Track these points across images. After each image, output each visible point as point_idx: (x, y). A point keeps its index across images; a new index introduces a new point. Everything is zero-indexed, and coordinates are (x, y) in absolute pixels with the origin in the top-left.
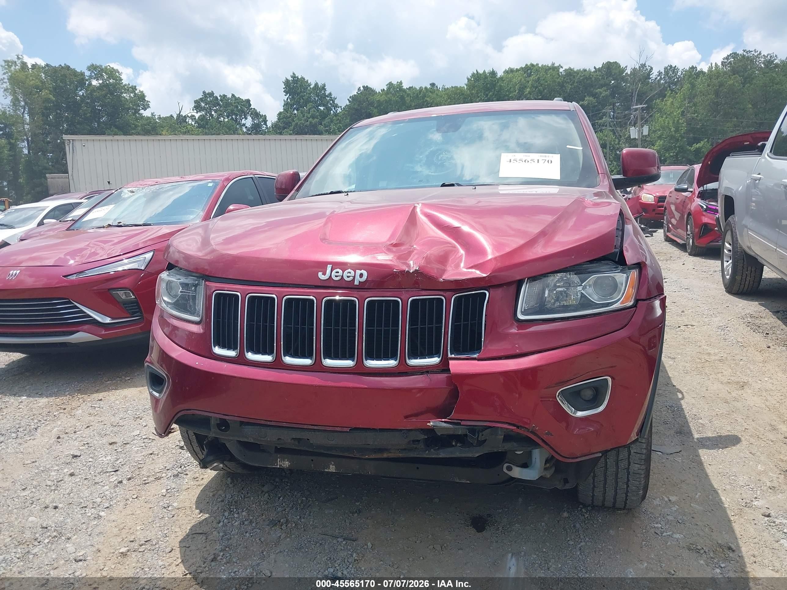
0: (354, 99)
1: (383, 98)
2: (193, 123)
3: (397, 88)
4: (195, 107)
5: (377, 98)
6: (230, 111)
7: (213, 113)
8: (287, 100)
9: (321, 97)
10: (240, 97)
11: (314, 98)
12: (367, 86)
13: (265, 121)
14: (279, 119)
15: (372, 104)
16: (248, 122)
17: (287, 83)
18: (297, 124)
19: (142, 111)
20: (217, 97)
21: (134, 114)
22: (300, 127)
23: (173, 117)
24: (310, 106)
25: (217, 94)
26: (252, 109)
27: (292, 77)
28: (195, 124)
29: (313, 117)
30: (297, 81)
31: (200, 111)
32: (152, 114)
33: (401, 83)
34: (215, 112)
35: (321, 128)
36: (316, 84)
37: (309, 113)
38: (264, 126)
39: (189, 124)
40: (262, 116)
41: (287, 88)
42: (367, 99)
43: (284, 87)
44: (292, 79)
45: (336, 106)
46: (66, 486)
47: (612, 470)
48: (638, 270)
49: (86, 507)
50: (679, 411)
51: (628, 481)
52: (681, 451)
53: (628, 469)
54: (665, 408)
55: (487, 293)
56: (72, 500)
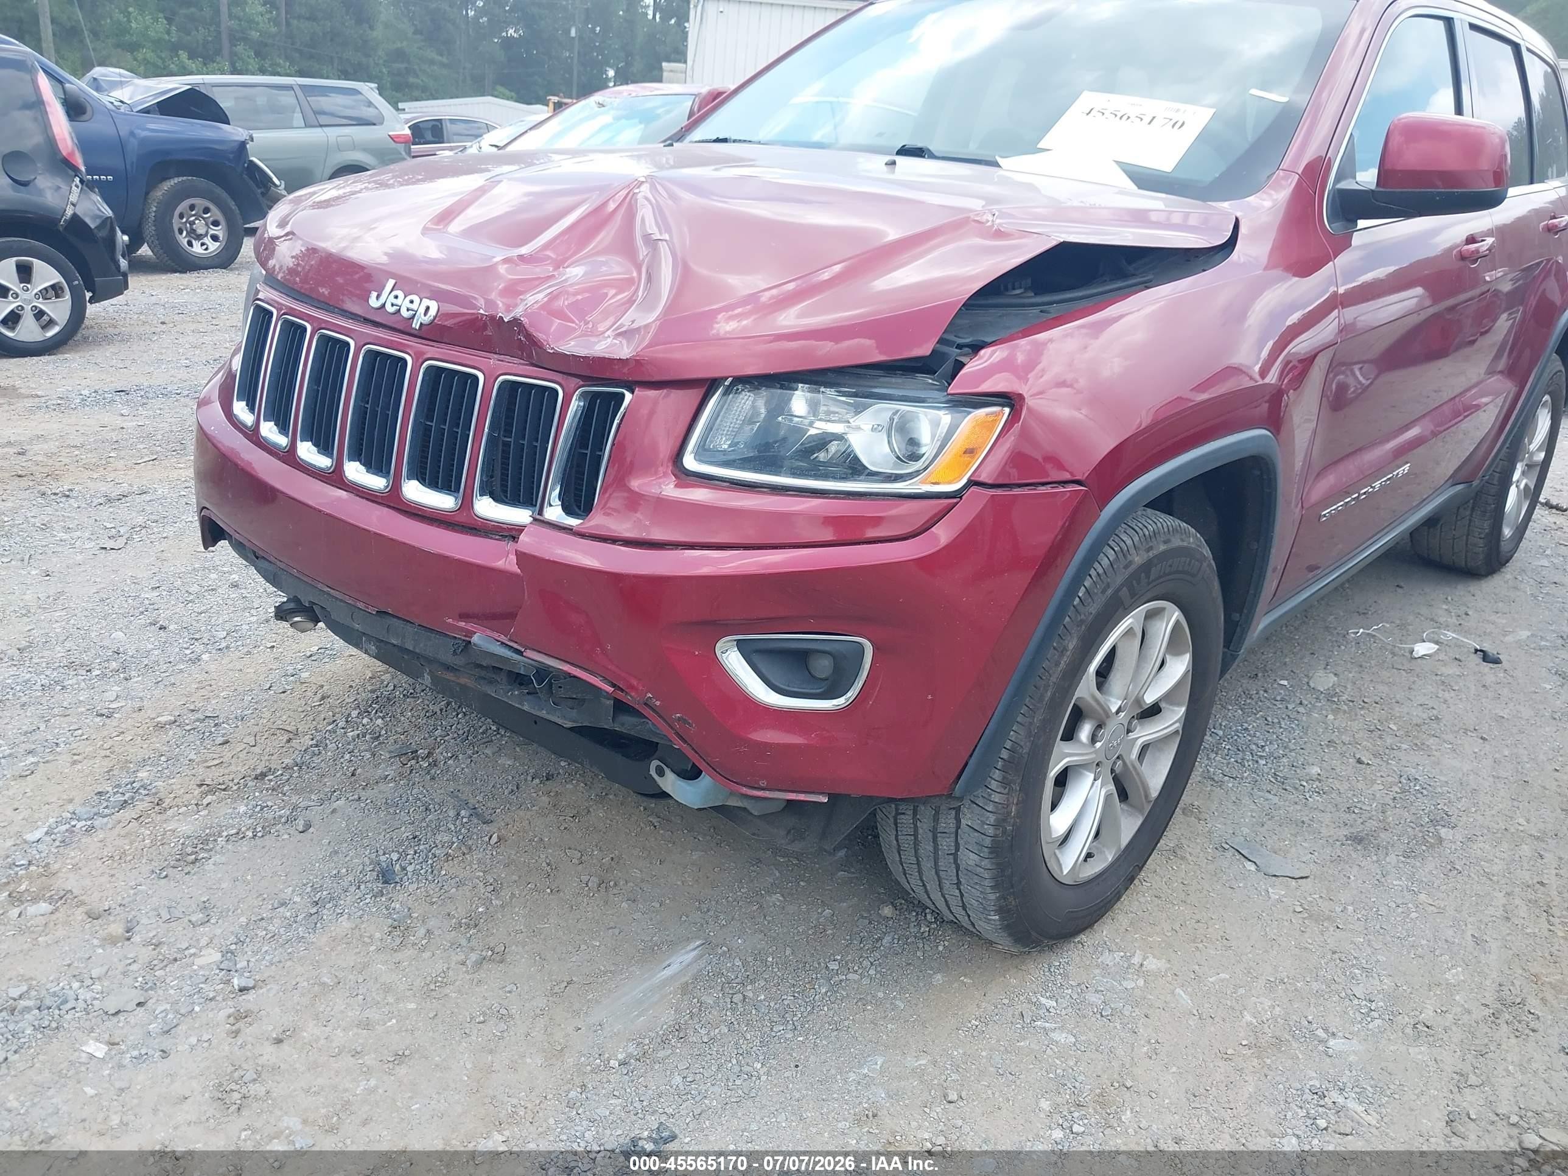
46: (211, 599)
47: (926, 848)
48: (1007, 410)
49: (196, 639)
50: (1419, 795)
51: (958, 884)
52: (1306, 877)
53: (955, 855)
54: (1390, 779)
55: (628, 396)
56: (194, 623)
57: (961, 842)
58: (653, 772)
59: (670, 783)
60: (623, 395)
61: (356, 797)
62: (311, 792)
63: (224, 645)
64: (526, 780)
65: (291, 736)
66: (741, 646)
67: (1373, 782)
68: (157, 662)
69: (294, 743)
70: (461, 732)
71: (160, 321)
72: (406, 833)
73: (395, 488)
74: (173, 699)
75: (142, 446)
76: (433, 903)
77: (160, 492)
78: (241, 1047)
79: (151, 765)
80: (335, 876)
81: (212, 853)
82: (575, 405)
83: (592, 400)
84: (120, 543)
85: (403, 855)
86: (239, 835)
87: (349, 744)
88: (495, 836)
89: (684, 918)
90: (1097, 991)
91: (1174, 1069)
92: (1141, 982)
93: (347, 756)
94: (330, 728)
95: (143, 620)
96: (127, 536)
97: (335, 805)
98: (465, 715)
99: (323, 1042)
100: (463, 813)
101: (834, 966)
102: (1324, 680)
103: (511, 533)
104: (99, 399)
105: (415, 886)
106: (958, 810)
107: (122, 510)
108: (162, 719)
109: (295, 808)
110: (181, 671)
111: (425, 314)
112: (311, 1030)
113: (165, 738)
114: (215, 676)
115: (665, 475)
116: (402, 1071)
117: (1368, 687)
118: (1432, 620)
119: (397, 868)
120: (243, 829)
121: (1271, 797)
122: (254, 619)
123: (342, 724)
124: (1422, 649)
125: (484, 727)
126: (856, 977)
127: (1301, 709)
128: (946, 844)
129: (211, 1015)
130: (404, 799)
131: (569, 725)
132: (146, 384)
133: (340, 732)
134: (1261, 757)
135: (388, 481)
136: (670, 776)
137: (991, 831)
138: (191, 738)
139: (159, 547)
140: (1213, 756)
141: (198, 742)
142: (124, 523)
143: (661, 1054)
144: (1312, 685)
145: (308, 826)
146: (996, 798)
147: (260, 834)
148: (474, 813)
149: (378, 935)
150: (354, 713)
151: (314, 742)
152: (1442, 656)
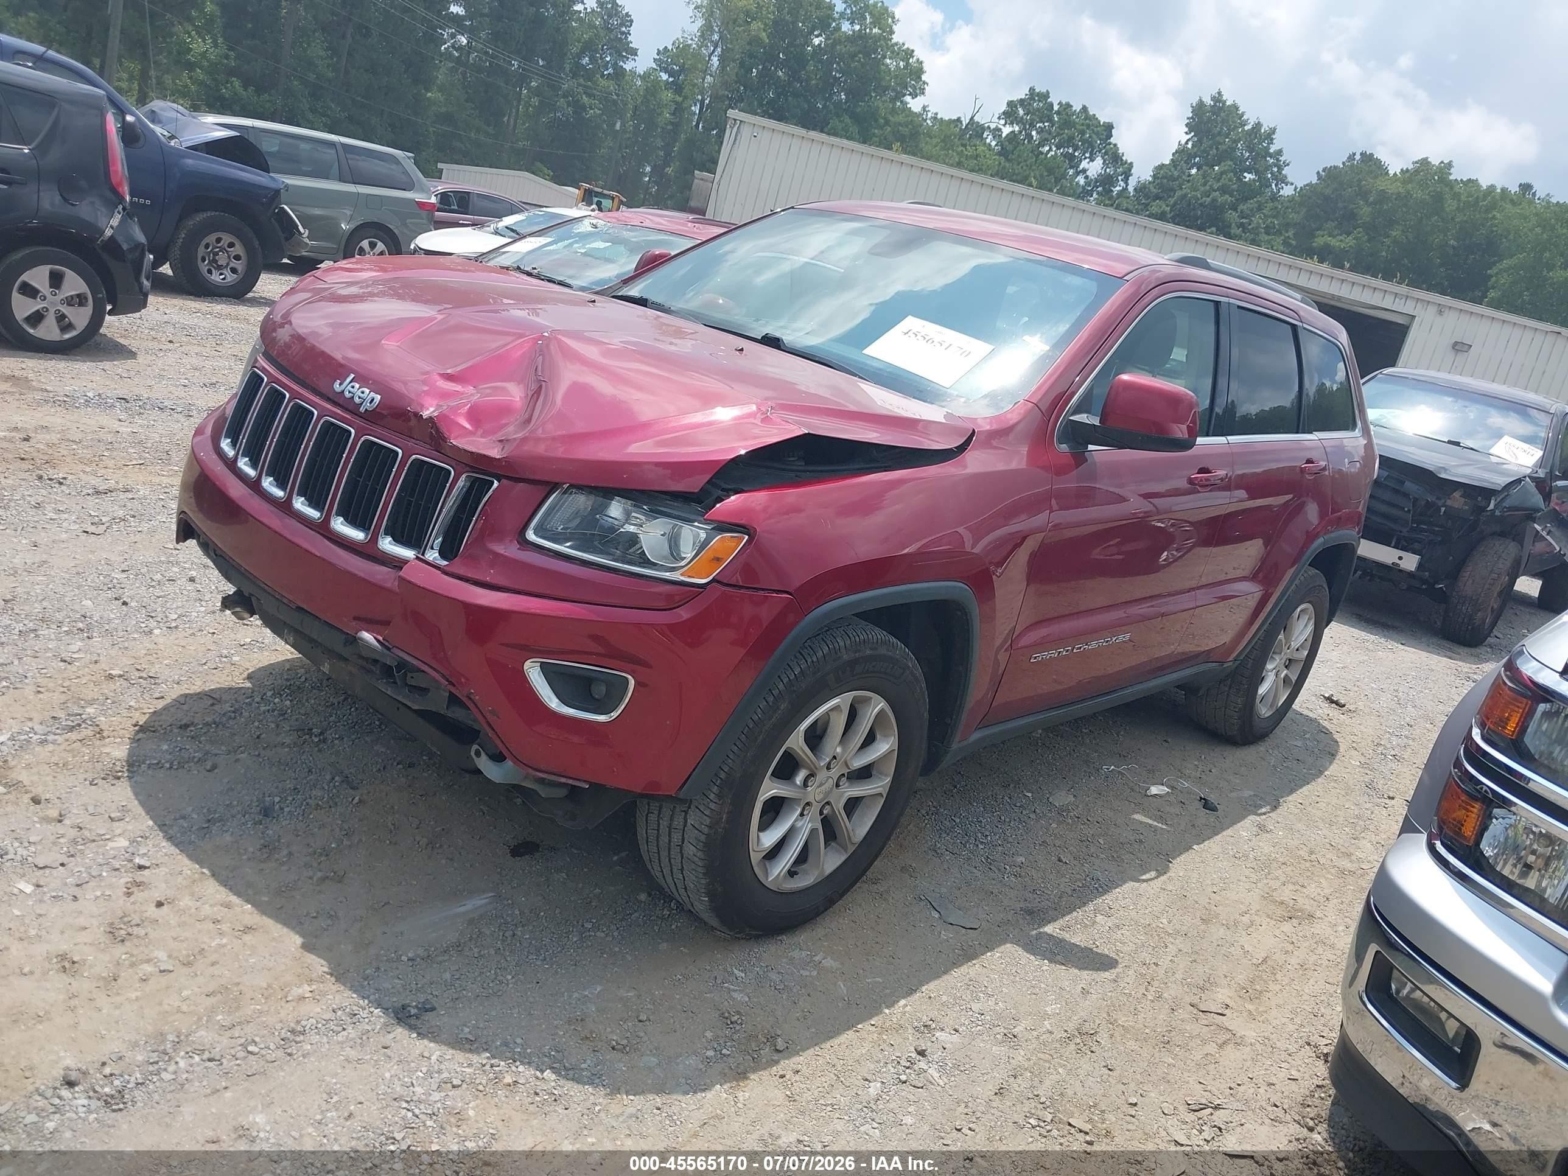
0: (1330, 175)
1: (1392, 189)
2: (994, 143)
3: (1435, 174)
4: (1004, 113)
5: (1381, 184)
6: (1066, 138)
7: (1034, 133)
8: (1187, 143)
9: (1258, 154)
10: (1097, 116)
11: (1242, 153)
12: (1372, 155)
13: (1127, 175)
14: (1154, 176)
15: (1364, 194)
16: (1094, 167)
17: (1199, 109)
18: (1185, 195)
19: (908, 98)
20: (1052, 105)
21: (893, 100)
22: (1189, 205)
23: (961, 122)
24: (1226, 168)
25: (1055, 100)
26: (1110, 144)
27: (1213, 98)
28: (996, 145)
29: (1224, 190)
30: (1221, 109)
31: (1012, 123)
32: (924, 108)
33: (1450, 165)
34: (1038, 133)
35: (1232, 216)
36: (1258, 125)
37: (1219, 181)
38: (1122, 183)
39: (985, 143)
40: (1126, 162)
41: (1194, 120)
42: (1360, 181)
43: (1191, 115)
44: (1212, 103)
45: (1282, 180)
46: (169, 588)
47: (664, 839)
48: (747, 537)
49: (152, 617)
50: (1095, 891)
51: (682, 869)
52: (976, 929)
53: (681, 847)
54: (1078, 876)
55: (496, 484)
56: (152, 604)
57: (685, 836)
58: (473, 754)
59: (484, 764)
60: (493, 483)
61: (257, 753)
62: (222, 744)
63: (174, 624)
64: (392, 764)
65: (215, 702)
66: (544, 667)
67: (1063, 876)
68: (116, 630)
69: (216, 707)
70: (350, 721)
71: (169, 339)
72: (289, 785)
73: (327, 521)
74: (124, 659)
75: (133, 451)
76: (298, 836)
77: (141, 493)
78: (133, 903)
79: (98, 704)
80: (228, 805)
81: (135, 774)
82: (461, 483)
83: (474, 482)
84: (102, 528)
85: (283, 799)
86: (159, 765)
87: (260, 715)
88: (357, 798)
89: (486, 877)
90: (779, 973)
91: (814, 1030)
92: (815, 973)
93: (256, 724)
94: (247, 701)
95: (110, 594)
96: (108, 524)
97: (239, 756)
98: (357, 709)
99: (193, 910)
100: (337, 778)
101: (588, 925)
102: (1062, 798)
103: (398, 563)
104: (102, 403)
105: (288, 822)
106: (686, 812)
107: (106, 502)
108: (113, 672)
109: (207, 753)
110: (135, 639)
111: (371, 403)
112: (186, 902)
113: (113, 687)
114: (162, 647)
115: (511, 541)
116: (247, 938)
117: (1097, 810)
118: (1179, 771)
119: (277, 807)
120: (163, 761)
121: (975, 871)
122: (203, 609)
123: (257, 699)
124: (1154, 790)
125: (369, 721)
126: (603, 935)
127: (1033, 816)
128: (676, 837)
129: (114, 880)
130: (294, 761)
131: (416, 707)
132: (146, 396)
133: (255, 705)
134: (982, 843)
135: (322, 515)
136: (484, 756)
137: (706, 830)
138: (133, 690)
139: (133, 538)
140: (944, 835)
141: (139, 694)
142: (105, 513)
143: (440, 959)
144: (1051, 800)
145: (214, 767)
146: (712, 806)
147: (175, 767)
148: (346, 780)
149: (251, 849)
150: (269, 694)
151: (232, 709)
152: (1172, 798)
